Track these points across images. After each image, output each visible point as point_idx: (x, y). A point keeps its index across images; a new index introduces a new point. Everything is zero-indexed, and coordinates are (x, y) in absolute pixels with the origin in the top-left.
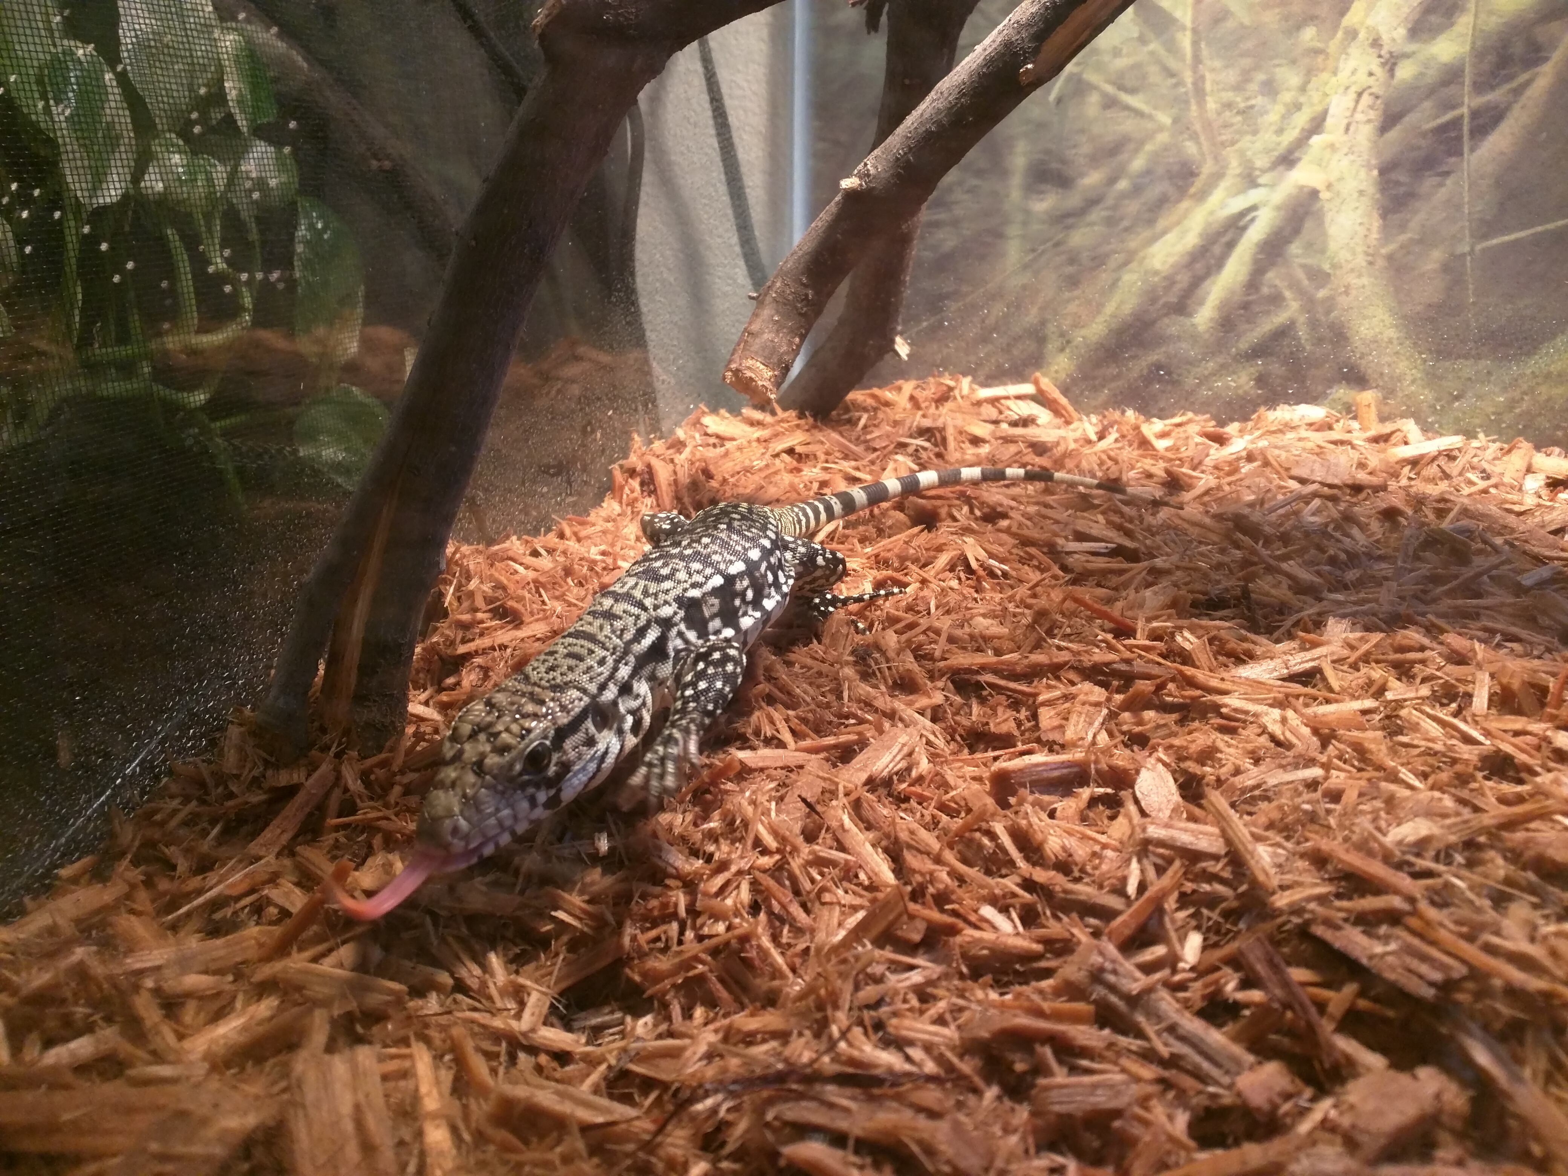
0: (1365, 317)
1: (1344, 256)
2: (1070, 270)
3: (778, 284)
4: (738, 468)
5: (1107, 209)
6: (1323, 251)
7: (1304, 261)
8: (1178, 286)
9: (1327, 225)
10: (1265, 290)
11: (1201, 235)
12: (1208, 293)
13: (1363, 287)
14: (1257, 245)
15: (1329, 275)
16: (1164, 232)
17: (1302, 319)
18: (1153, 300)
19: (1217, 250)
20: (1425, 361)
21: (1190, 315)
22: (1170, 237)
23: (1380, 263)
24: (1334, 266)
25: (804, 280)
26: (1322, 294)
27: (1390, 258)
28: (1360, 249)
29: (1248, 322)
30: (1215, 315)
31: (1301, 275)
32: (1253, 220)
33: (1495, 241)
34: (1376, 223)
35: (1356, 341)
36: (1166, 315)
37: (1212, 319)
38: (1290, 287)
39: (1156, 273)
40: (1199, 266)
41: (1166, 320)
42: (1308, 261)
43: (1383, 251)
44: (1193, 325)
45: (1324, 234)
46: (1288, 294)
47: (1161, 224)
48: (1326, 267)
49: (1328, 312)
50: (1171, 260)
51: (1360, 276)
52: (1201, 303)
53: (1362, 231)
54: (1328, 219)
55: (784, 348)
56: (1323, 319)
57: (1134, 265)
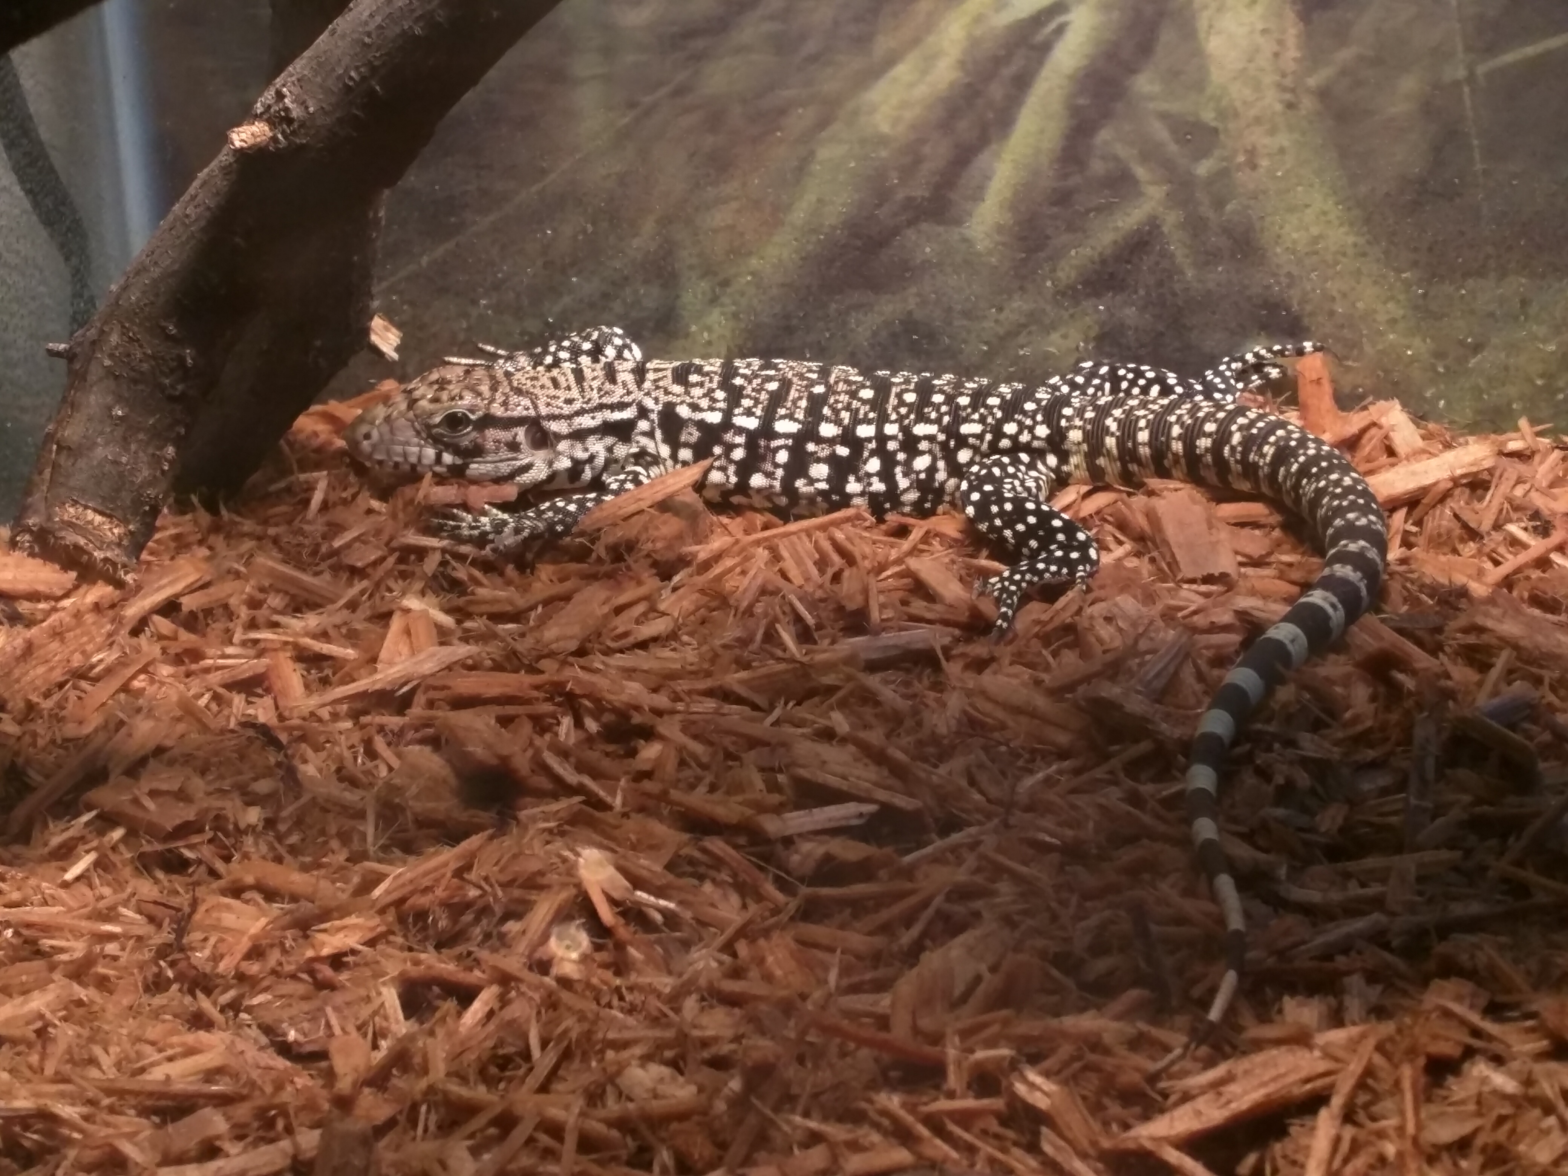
0: (1291, 209)
1: (1239, 93)
2: (709, 141)
3: (114, 339)
4: (57, 676)
5: (772, 18)
6: (1199, 84)
7: (1164, 106)
8: (927, 168)
9: (1202, 35)
10: (1097, 167)
11: (962, 64)
12: (988, 178)
13: (1282, 151)
14: (1071, 77)
15: (1215, 131)
16: (891, 61)
17: (1171, 219)
18: (883, 195)
19: (996, 91)
20: (1407, 284)
21: (958, 222)
22: (902, 70)
23: (1308, 104)
24: (1222, 114)
25: (172, 329)
26: (1203, 168)
27: (1324, 94)
28: (1269, 79)
29: (1071, 228)
30: (1007, 218)
31: (1161, 132)
32: (1060, 30)
33: (1509, 57)
34: (1292, 31)
35: (1279, 255)
36: (910, 223)
37: (1000, 229)
38: (1145, 157)
39: (882, 140)
40: (964, 127)
41: (911, 234)
42: (1174, 107)
43: (1312, 82)
44: (965, 240)
45: (1198, 53)
46: (1141, 172)
47: (883, 44)
48: (1208, 116)
49: (1219, 204)
50: (909, 115)
51: (1273, 131)
52: (978, 195)
53: (1268, 46)
54: (1202, 23)
55: (145, 473)
56: (1210, 214)
57: (836, 127)
